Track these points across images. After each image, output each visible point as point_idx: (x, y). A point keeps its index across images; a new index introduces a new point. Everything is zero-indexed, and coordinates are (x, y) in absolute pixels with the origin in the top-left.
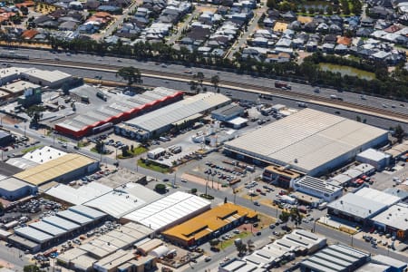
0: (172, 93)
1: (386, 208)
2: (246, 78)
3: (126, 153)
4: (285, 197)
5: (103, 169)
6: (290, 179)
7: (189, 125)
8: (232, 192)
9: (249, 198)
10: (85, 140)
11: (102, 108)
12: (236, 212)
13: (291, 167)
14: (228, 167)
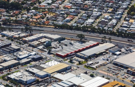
0: (95, 43)
2: (120, 38)
3: (80, 63)
4: (134, 79)
5: (72, 68)
7: (101, 54)
8: (116, 77)
9: (122, 79)
10: (66, 58)
11: (72, 48)
12: (118, 84)
14: (115, 68)
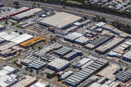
0: (27, 8)
1: (79, 37)
2: (47, 4)
3: (13, 24)
4: (53, 35)
5: (6, 28)
6: (55, 30)
7: (31, 17)
8: (39, 34)
9: (44, 35)
10: (3, 21)
11: (8, 13)
12: (39, 39)
13: (56, 27)
14: (39, 27)
